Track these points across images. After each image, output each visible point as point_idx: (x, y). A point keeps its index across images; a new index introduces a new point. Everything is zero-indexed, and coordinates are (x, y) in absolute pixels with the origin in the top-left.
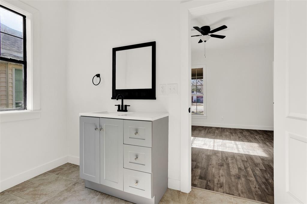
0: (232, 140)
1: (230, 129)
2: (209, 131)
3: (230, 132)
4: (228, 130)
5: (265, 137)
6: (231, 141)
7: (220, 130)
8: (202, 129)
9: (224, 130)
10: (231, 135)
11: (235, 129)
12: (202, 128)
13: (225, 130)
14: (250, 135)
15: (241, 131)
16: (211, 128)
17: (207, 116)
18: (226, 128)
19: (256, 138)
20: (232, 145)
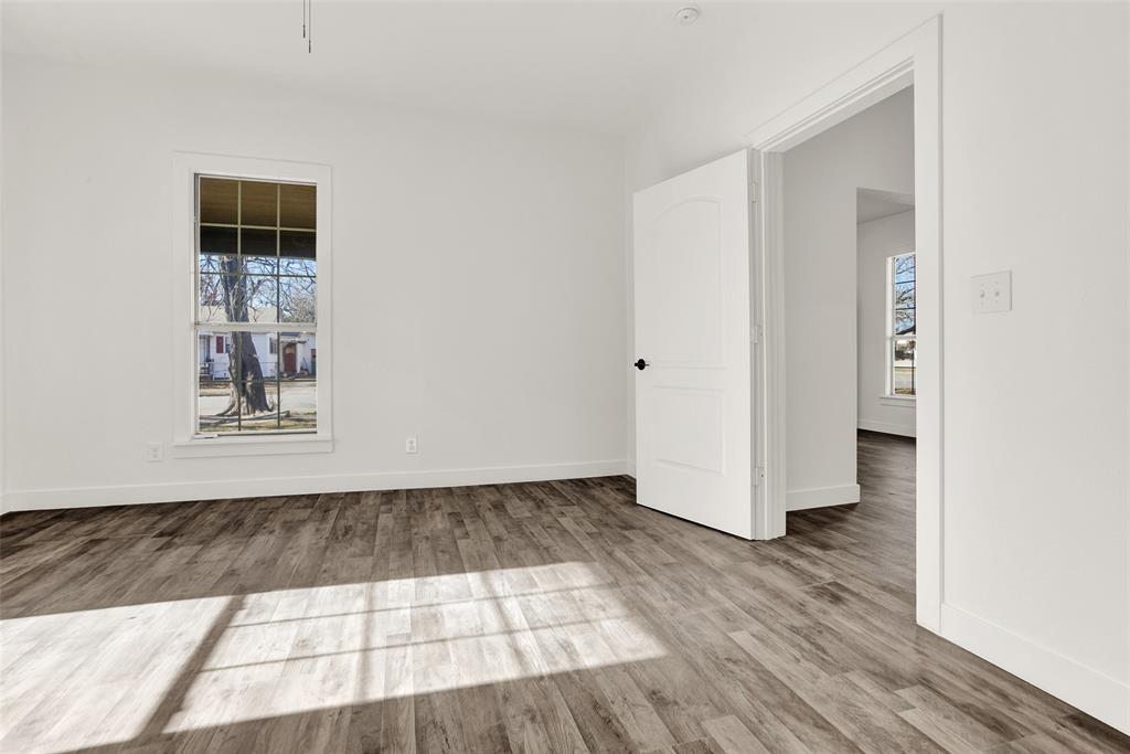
0: (466, 566)
1: (449, 491)
2: (342, 523)
3: (450, 514)
4: (437, 501)
5: (595, 515)
6: (462, 575)
7: (402, 504)
8: (305, 514)
9: (421, 505)
10: (458, 532)
11: (468, 487)
12: (305, 507)
13: (427, 505)
14: (537, 513)
15: (495, 497)
16: (356, 497)
17: (333, 441)
18: (431, 490)
19: (565, 531)
20: (472, 605)
